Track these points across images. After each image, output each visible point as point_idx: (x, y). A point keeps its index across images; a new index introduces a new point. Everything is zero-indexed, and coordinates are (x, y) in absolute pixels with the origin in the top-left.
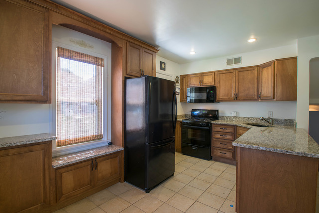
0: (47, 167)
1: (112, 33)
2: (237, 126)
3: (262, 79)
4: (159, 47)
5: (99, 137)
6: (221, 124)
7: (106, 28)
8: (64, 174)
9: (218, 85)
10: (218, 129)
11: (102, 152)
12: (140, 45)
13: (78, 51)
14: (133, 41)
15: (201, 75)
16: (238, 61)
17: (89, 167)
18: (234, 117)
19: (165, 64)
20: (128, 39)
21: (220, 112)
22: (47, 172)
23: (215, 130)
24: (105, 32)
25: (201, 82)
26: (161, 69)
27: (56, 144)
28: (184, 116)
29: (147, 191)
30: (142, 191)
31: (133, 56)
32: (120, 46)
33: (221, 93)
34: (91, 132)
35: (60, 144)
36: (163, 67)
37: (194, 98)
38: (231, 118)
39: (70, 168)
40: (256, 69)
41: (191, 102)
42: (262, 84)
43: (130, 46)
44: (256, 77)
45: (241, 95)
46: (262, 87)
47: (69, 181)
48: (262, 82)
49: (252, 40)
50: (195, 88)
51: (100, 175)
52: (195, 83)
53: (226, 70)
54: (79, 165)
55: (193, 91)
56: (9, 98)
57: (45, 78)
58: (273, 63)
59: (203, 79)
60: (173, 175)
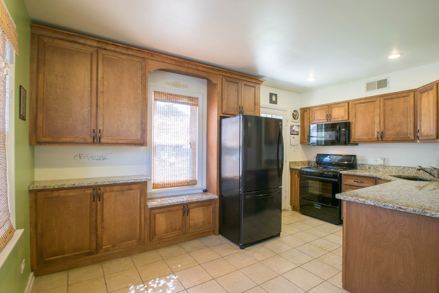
0: (142, 206)
1: (205, 70)
2: (379, 179)
3: (421, 110)
4: (264, 77)
5: (193, 183)
6: (354, 176)
7: (198, 66)
8: (157, 215)
9: (354, 120)
10: (351, 182)
11: (194, 198)
12: (238, 77)
13: (173, 93)
14: (229, 75)
15: (329, 107)
16: (382, 83)
17: (181, 212)
18: (380, 165)
19: (276, 95)
20: (223, 74)
21: (358, 158)
22: (143, 211)
23: (346, 183)
24: (199, 70)
25: (329, 116)
26: (270, 102)
27: (152, 187)
28: (306, 163)
29: (243, 247)
30: (236, 246)
31: (231, 92)
32: (214, 82)
33: (358, 131)
34: (185, 176)
35: (155, 186)
36: (274, 99)
37: (323, 139)
38: (376, 168)
39: (162, 210)
40: (412, 95)
41: (319, 144)
42: (421, 117)
43: (227, 81)
44: (412, 107)
45: (389, 133)
46: (421, 121)
47: (161, 222)
48: (421, 114)
49: (394, 55)
50: (325, 125)
51: (192, 222)
52: (321, 118)
53: (366, 98)
54: (170, 208)
55: (321, 129)
56: (114, 142)
57: (142, 123)
58: (435, 86)
59: (332, 112)
60: (278, 235)
